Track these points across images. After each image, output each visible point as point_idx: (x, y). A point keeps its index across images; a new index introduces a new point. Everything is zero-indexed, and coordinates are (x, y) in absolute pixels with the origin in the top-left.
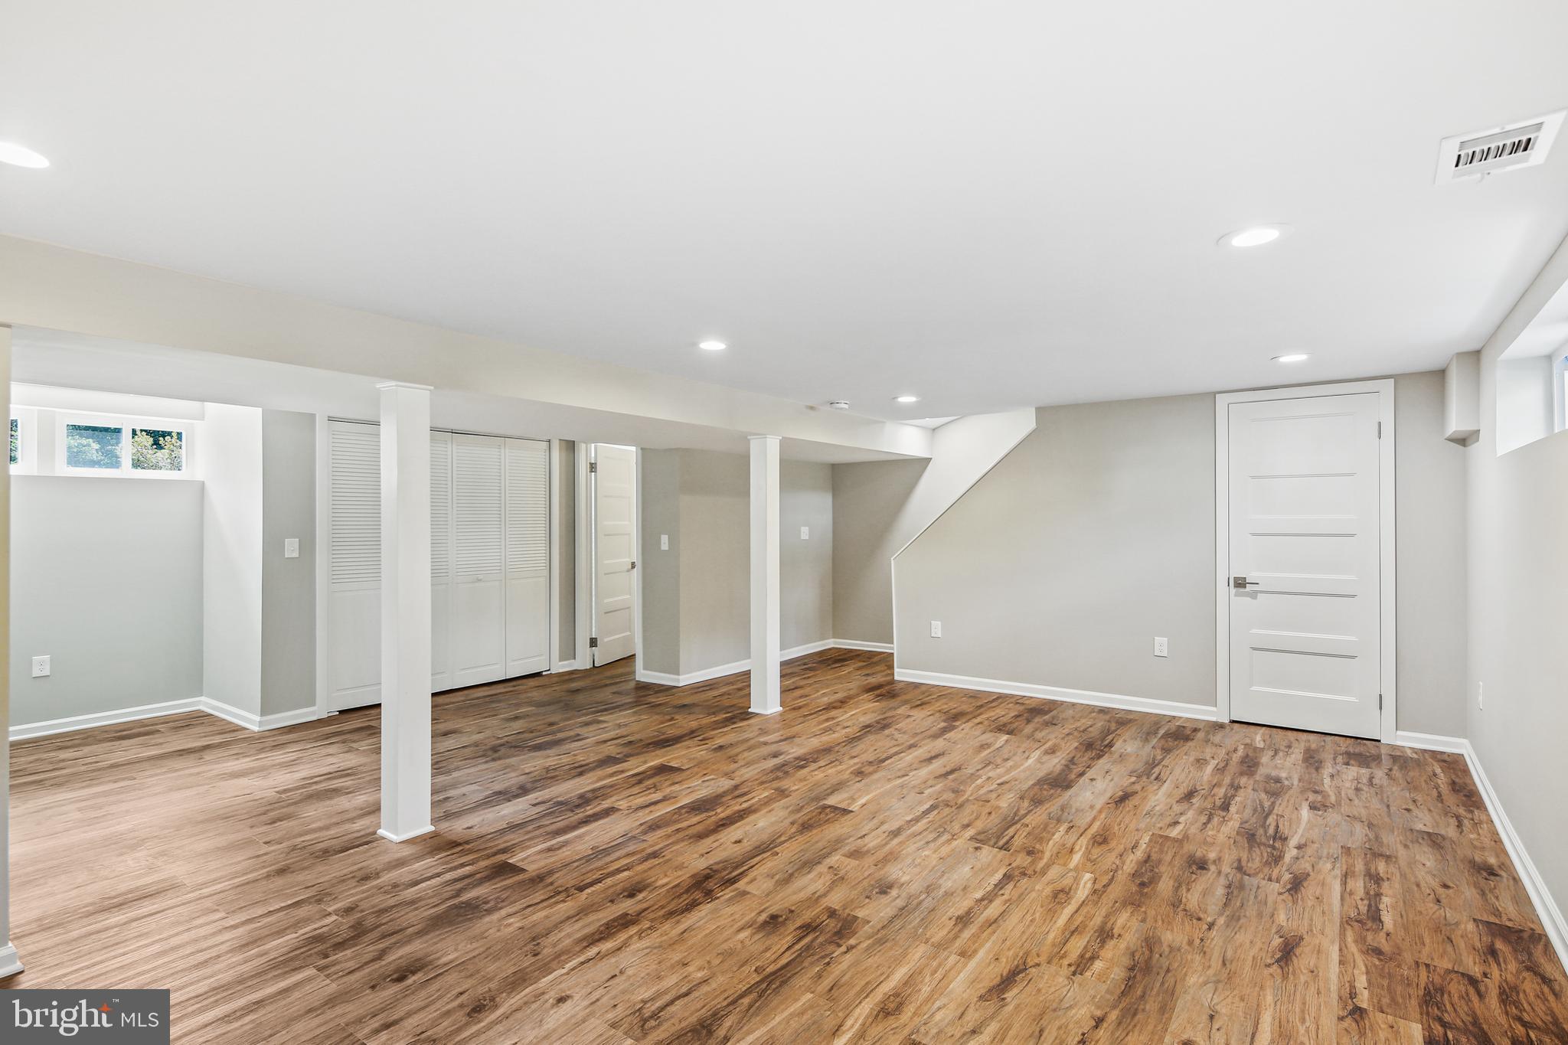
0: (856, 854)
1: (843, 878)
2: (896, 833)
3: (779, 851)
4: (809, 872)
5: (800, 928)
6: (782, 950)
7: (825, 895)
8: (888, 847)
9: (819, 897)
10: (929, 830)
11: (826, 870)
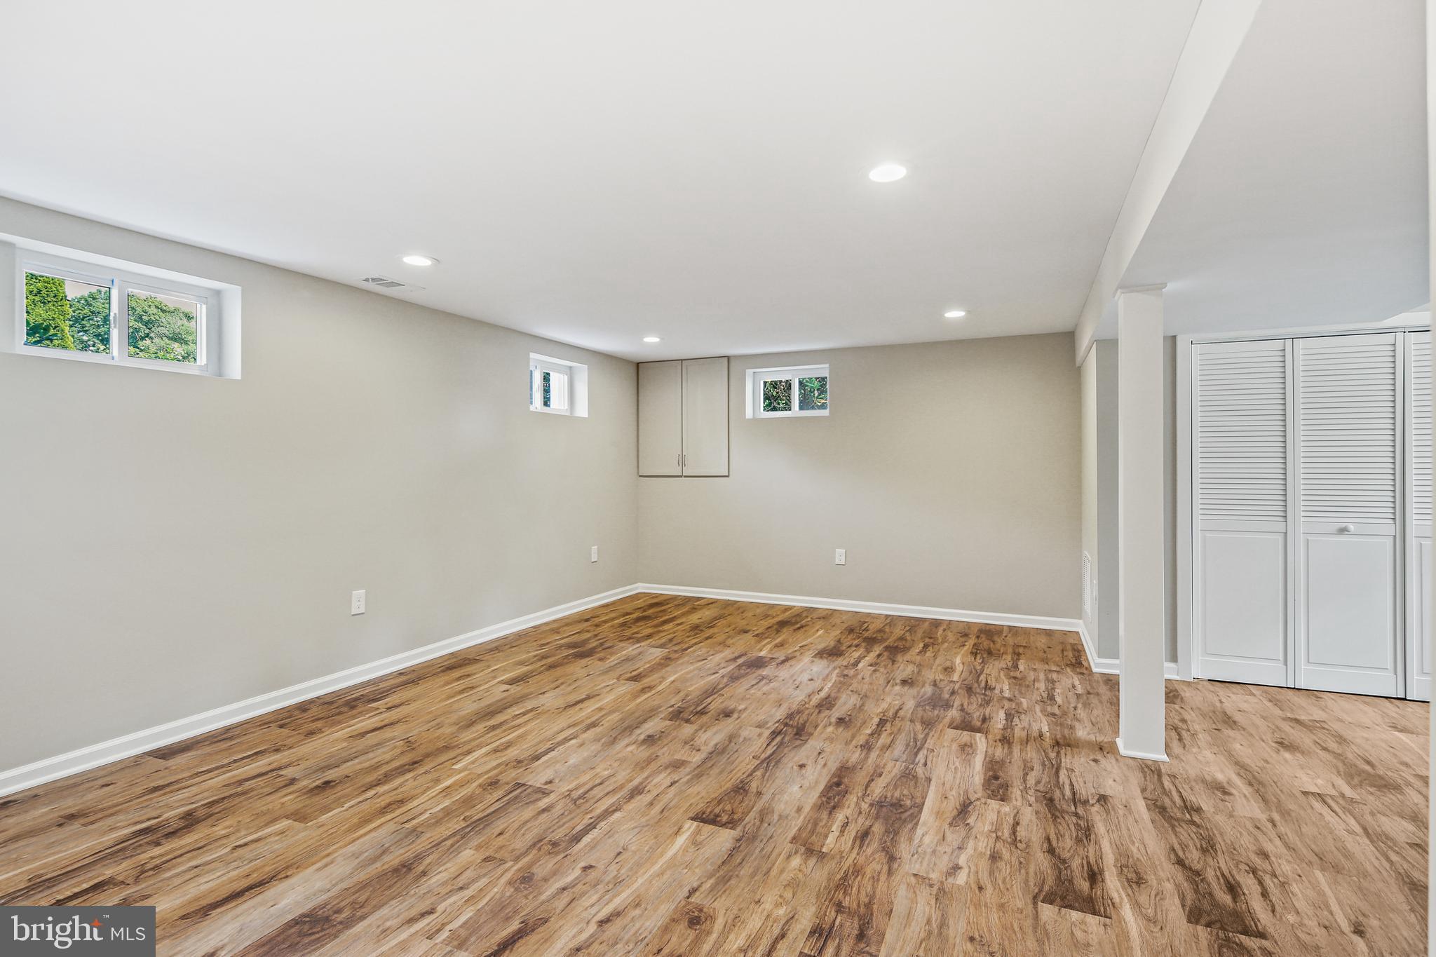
0: (677, 765)
1: (686, 743)
2: (637, 791)
3: (754, 760)
4: (716, 745)
5: (707, 713)
6: (713, 703)
7: (697, 731)
8: (645, 774)
9: (701, 729)
10: (595, 800)
11: (702, 748)
